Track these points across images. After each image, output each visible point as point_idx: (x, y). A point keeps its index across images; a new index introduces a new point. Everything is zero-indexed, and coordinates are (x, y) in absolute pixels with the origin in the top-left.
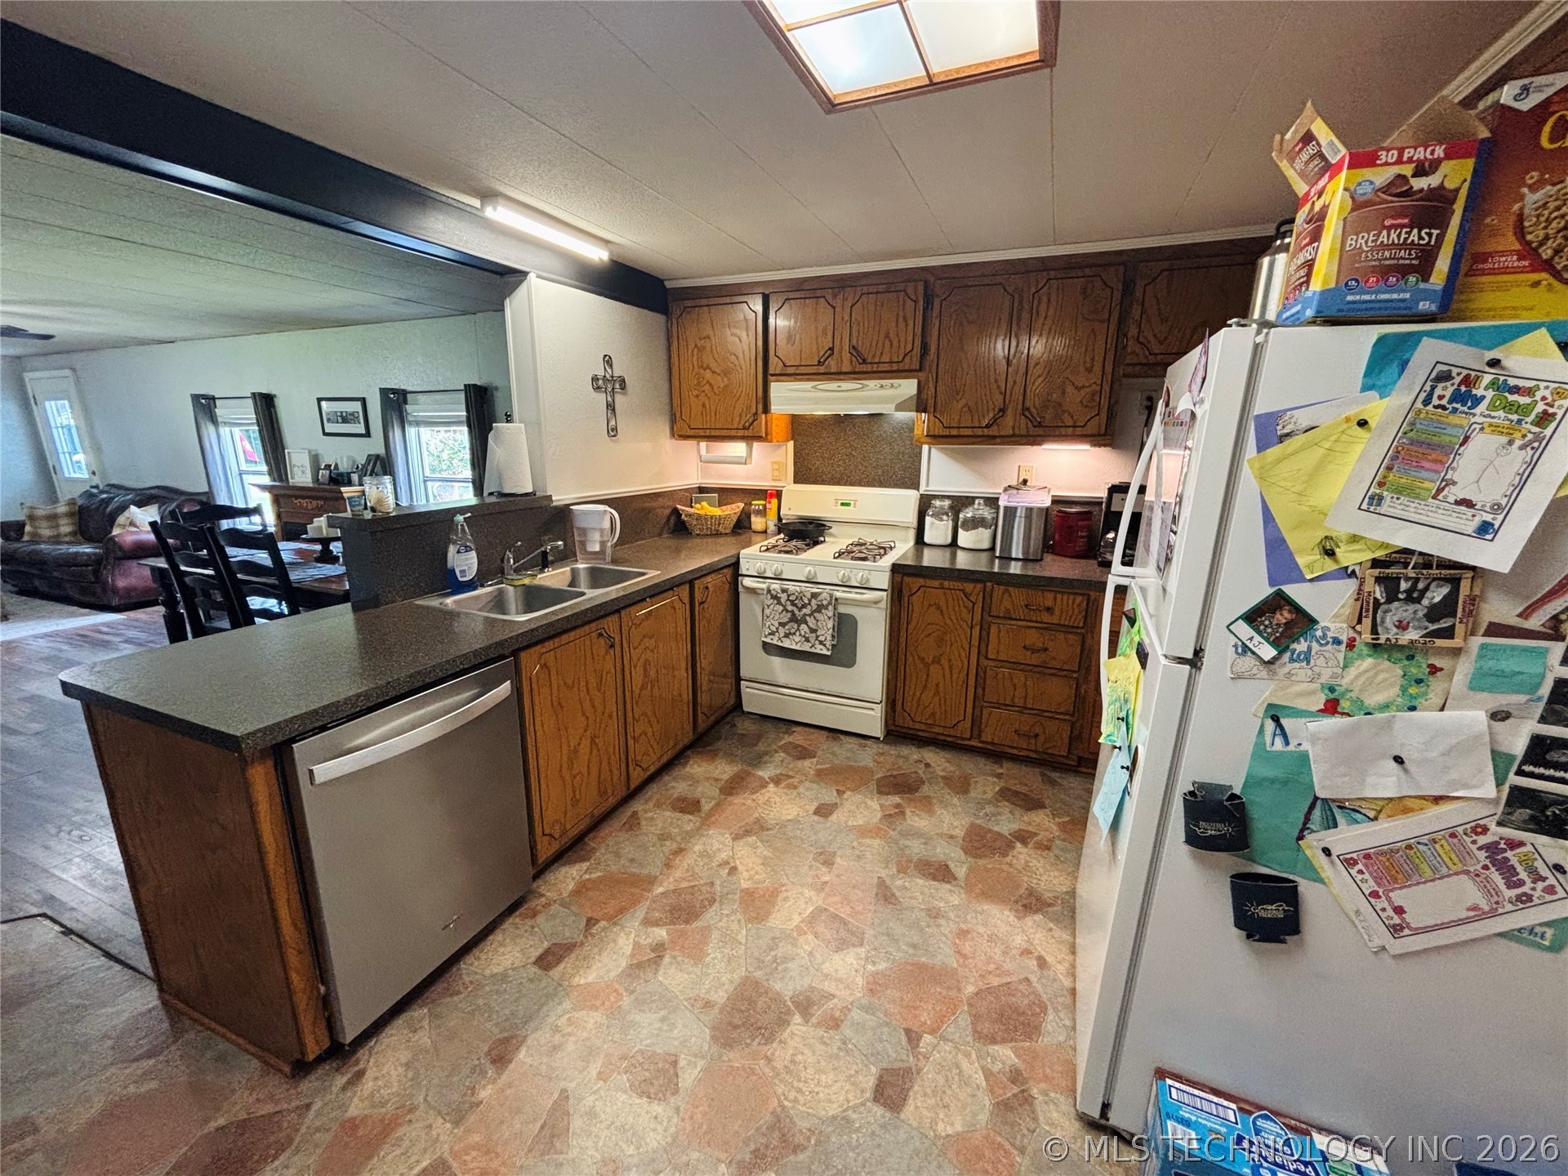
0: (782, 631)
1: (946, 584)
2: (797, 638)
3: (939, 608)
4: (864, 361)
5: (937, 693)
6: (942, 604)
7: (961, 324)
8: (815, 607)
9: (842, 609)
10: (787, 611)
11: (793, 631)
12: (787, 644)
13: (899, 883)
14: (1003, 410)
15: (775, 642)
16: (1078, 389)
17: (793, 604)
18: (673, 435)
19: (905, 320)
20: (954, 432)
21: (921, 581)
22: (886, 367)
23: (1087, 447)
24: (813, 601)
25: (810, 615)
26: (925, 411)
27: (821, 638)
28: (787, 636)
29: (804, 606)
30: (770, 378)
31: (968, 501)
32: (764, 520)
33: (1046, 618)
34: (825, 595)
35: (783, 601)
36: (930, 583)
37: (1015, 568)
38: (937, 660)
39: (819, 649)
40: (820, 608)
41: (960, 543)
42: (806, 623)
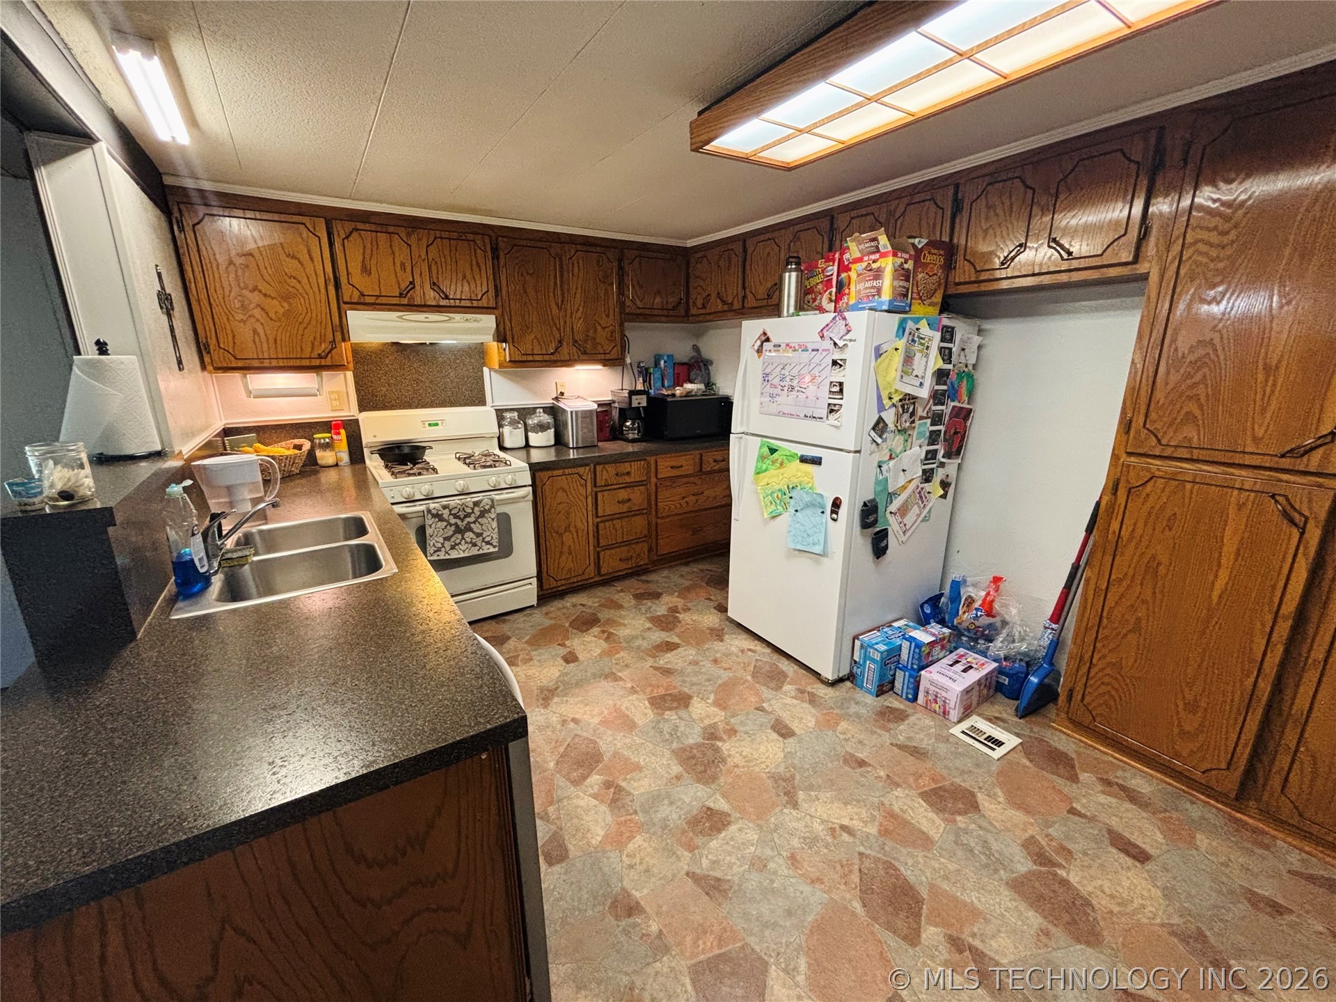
0: (447, 545)
1: (567, 471)
2: (463, 546)
3: (565, 491)
4: (447, 297)
5: (570, 553)
6: (566, 488)
7: (522, 275)
8: (478, 514)
9: (500, 510)
10: (451, 525)
11: (458, 541)
12: (454, 555)
13: (661, 662)
14: (560, 342)
15: (442, 557)
16: (604, 328)
17: (456, 516)
18: (204, 367)
19: (478, 264)
20: (530, 358)
21: (549, 473)
22: (468, 304)
23: (600, 367)
24: (476, 509)
25: (474, 522)
26: (505, 341)
27: (487, 539)
28: (453, 548)
29: (468, 515)
30: (344, 306)
31: (532, 411)
32: (333, 453)
33: (627, 479)
34: (486, 501)
35: (445, 516)
36: (556, 473)
37: (572, 455)
38: (567, 529)
39: (488, 549)
40: (482, 514)
41: (531, 443)
42: (471, 530)
